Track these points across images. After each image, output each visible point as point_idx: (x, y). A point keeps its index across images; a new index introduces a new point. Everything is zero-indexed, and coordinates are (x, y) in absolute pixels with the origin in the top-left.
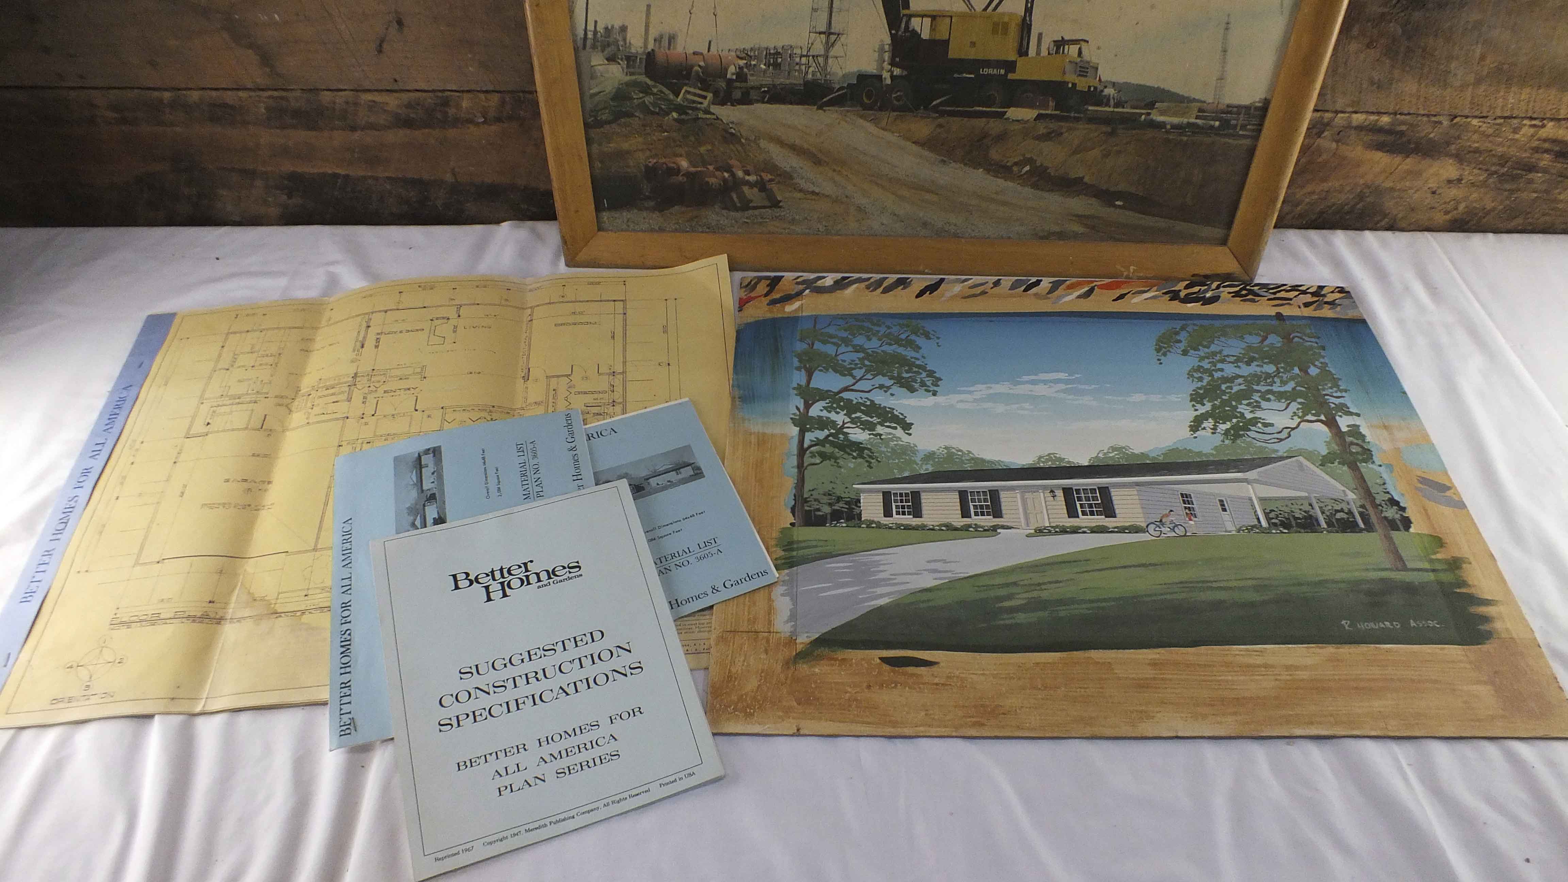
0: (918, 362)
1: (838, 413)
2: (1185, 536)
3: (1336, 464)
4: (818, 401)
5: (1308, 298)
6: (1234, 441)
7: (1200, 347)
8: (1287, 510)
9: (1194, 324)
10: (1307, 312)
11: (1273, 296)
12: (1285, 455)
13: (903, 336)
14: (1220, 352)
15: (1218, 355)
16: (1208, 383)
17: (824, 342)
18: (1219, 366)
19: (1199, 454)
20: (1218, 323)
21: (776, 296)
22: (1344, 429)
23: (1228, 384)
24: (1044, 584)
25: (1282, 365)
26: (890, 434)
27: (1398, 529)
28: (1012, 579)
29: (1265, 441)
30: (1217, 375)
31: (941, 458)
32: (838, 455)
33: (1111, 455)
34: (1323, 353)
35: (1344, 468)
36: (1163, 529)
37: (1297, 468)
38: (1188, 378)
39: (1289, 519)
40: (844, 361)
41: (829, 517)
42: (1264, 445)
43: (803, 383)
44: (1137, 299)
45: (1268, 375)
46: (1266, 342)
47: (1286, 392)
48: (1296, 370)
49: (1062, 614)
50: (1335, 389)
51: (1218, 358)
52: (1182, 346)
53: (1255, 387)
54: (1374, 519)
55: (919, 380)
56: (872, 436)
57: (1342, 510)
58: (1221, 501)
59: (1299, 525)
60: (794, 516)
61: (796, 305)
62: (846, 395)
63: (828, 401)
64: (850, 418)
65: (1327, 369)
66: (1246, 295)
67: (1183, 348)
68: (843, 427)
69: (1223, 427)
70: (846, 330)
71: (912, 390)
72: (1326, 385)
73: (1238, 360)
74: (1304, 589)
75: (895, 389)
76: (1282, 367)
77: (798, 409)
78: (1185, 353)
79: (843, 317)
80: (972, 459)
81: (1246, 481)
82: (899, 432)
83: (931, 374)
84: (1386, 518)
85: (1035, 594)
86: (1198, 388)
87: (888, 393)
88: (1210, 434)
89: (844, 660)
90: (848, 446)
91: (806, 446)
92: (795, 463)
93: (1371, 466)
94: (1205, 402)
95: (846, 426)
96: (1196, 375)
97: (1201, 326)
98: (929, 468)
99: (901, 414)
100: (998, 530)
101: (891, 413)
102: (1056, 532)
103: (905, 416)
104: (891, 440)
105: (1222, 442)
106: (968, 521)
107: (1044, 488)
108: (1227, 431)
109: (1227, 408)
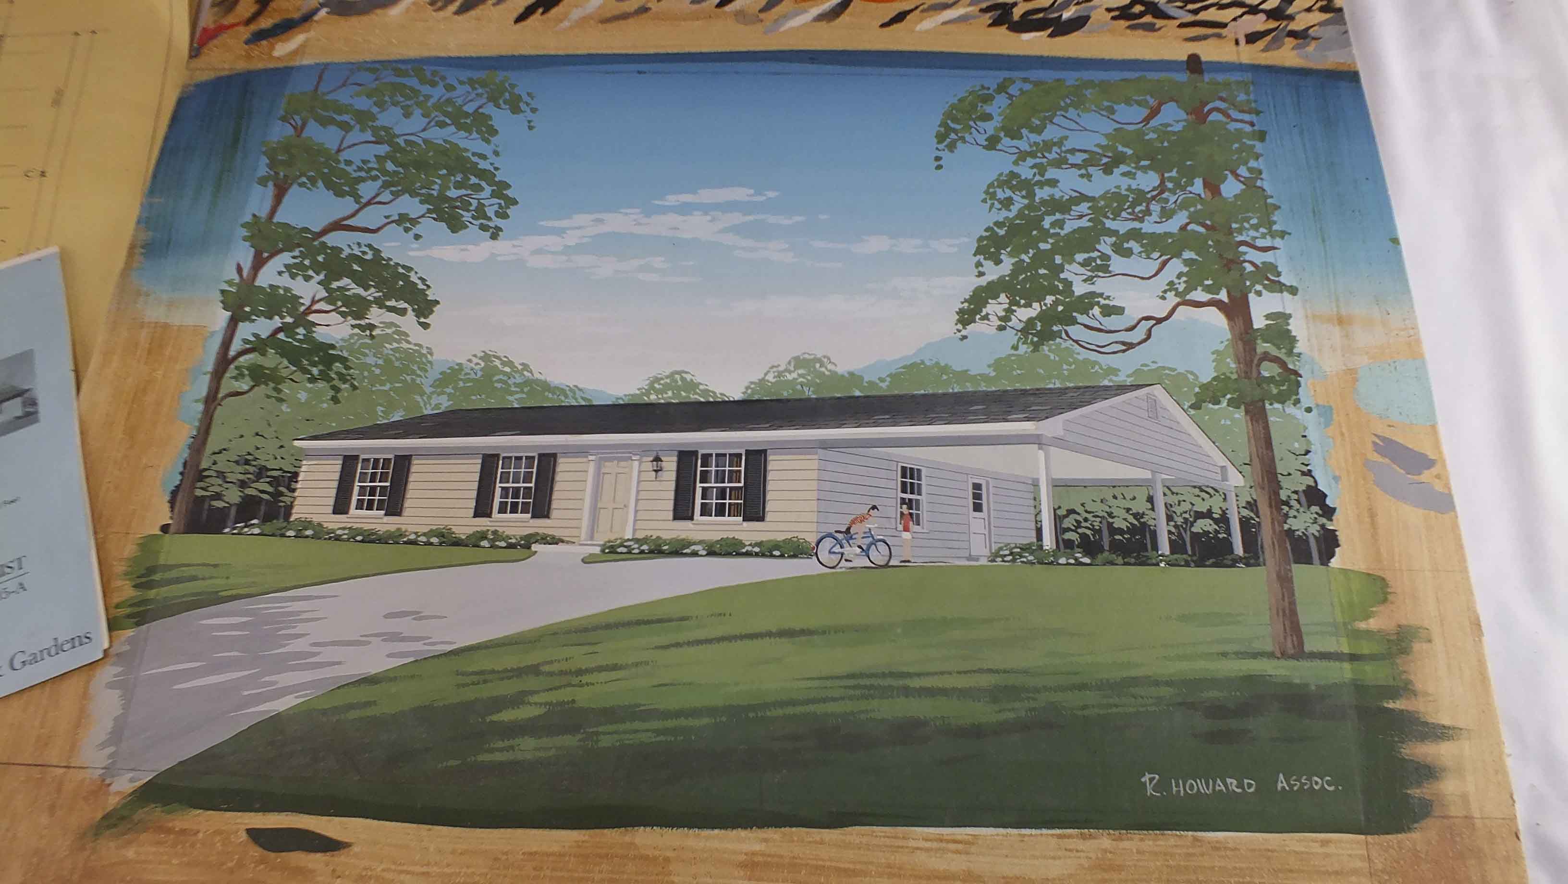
0: (483, 165)
1: (307, 278)
2: (887, 565)
3: (1224, 404)
4: (281, 251)
6: (1036, 347)
7: (1024, 131)
8: (1100, 509)
9: (1025, 80)
10: (1249, 54)
11: (1190, 18)
12: (1129, 381)
13: (470, 108)
14: (1060, 144)
15: (1055, 149)
16: (1020, 215)
17: (325, 122)
18: (1052, 173)
19: (964, 375)
20: (1072, 78)
21: (265, 23)
22: (1259, 322)
23: (1058, 216)
26: (390, 325)
27: (1308, 561)
29: (1099, 350)
30: (1042, 194)
31: (470, 380)
32: (284, 373)
33: (790, 377)
34: (1259, 147)
35: (1237, 416)
36: (847, 550)
37: (1145, 415)
38: (984, 201)
39: (1100, 531)
40: (351, 164)
42: (1093, 356)
43: (264, 212)
44: (929, 23)
45: (1140, 196)
46: (1153, 123)
47: (1167, 234)
48: (1198, 186)
50: (1262, 230)
51: (1053, 156)
52: (990, 127)
53: (1109, 224)
54: (1266, 535)
55: (474, 203)
57: (1208, 514)
58: (977, 486)
59: (1116, 547)
60: (172, 509)
61: (297, 40)
62: (333, 239)
63: (296, 253)
64: (328, 290)
65: (1259, 183)
66: (1141, 15)
67: (990, 132)
68: (309, 311)
69: (1024, 314)
70: (369, 96)
71: (456, 225)
72: (1247, 220)
73: (1092, 160)
74: (1090, 697)
75: (430, 227)
76: (1170, 179)
77: (239, 269)
78: (992, 143)
79: (375, 67)
80: (527, 382)
81: (1037, 440)
82: (409, 322)
83: (500, 189)
84: (1290, 532)
85: (564, 695)
86: (997, 224)
88: (994, 331)
90: (309, 353)
91: (232, 353)
92: (204, 392)
93: (1290, 409)
94: (1002, 257)
95: (318, 307)
96: (999, 192)
97: (1037, 84)
98: (443, 403)
99: (423, 280)
100: (534, 547)
101: (406, 278)
102: (641, 551)
103: (429, 287)
104: (388, 338)
105: (1015, 348)
106: (483, 523)
107: (644, 449)
108: (1030, 322)
109: (1042, 271)
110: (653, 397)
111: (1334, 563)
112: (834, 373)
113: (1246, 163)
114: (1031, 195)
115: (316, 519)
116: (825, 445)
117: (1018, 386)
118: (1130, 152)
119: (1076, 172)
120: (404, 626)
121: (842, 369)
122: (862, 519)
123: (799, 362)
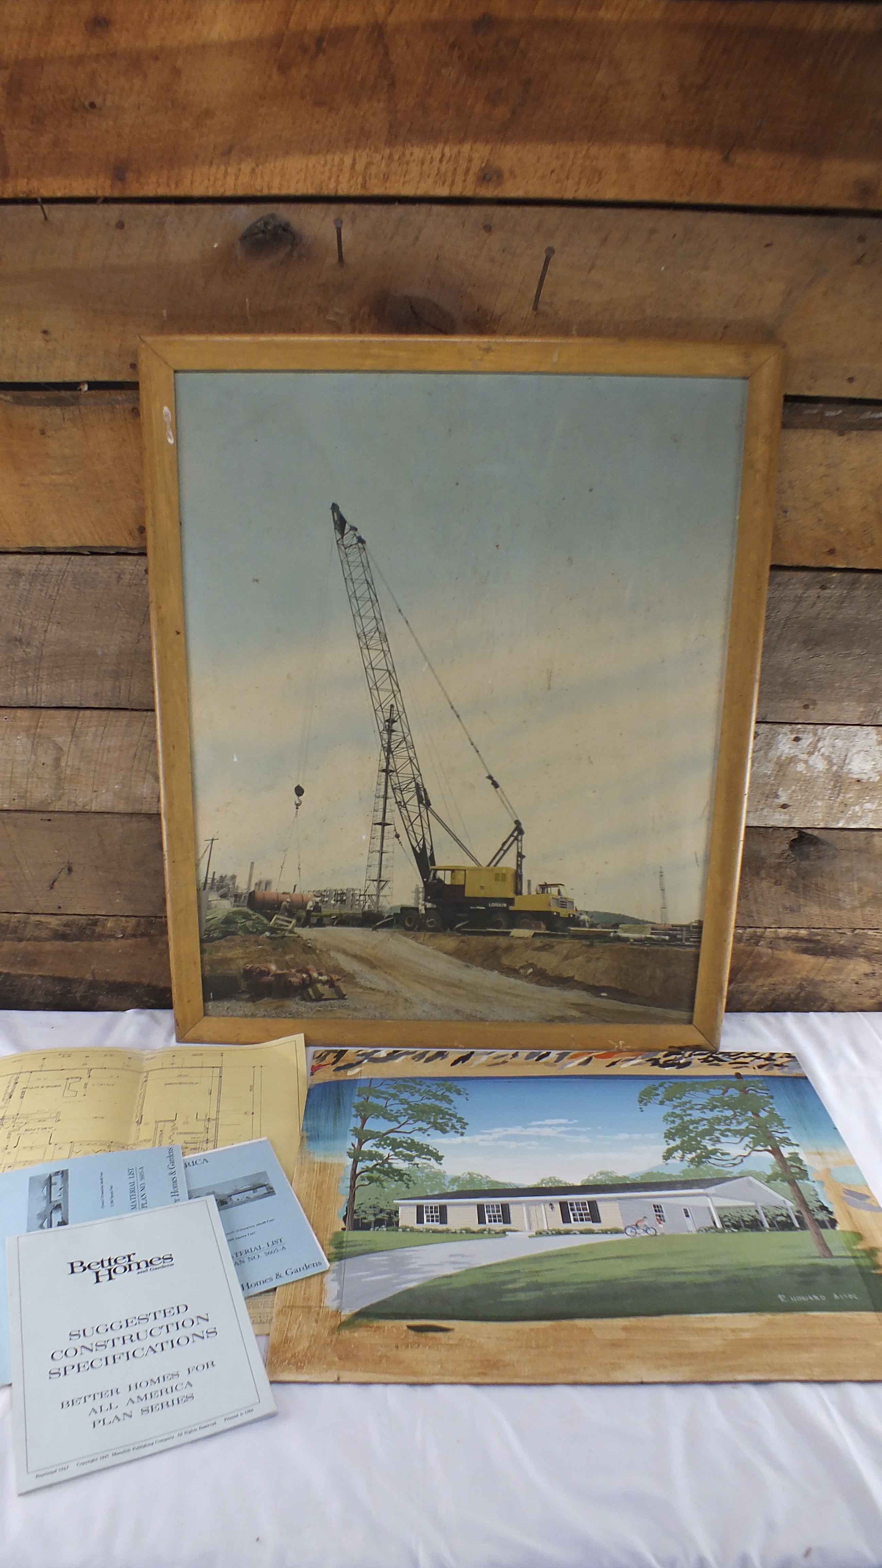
0: (450, 1112)
1: (384, 1148)
2: (655, 1235)
3: (779, 1181)
4: (370, 1139)
5: (762, 1062)
6: (697, 1166)
7: (674, 1099)
8: (738, 1215)
9: (670, 1082)
10: (760, 1072)
11: (733, 1061)
12: (738, 1175)
13: (439, 1093)
14: (690, 1102)
15: (688, 1104)
16: (679, 1125)
17: (378, 1097)
18: (688, 1112)
19: (670, 1176)
20: (688, 1081)
21: (340, 1064)
22: (786, 1156)
23: (695, 1125)
24: (540, 1271)
25: (739, 1110)
26: (425, 1163)
27: (826, 1228)
28: (515, 1268)
29: (723, 1166)
30: (686, 1118)
31: (464, 1181)
32: (383, 1179)
33: (600, 1177)
34: (771, 1101)
35: (785, 1184)
36: (637, 1231)
37: (747, 1185)
38: (664, 1121)
39: (739, 1222)
40: (392, 1111)
41: (373, 1224)
42: (721, 1168)
43: (359, 1126)
44: (624, 1066)
45: (727, 1118)
46: (726, 1095)
47: (741, 1130)
48: (750, 1114)
49: (554, 1293)
50: (780, 1127)
51: (688, 1106)
52: (660, 1098)
53: (716, 1127)
54: (807, 1221)
55: (450, 1125)
56: (410, 1165)
57: (782, 1215)
58: (685, 1210)
59: (747, 1226)
60: (345, 1222)
61: (357, 1070)
62: (391, 1135)
63: (377, 1140)
64: (394, 1152)
65: (775, 1112)
66: (712, 1061)
67: (660, 1099)
68: (388, 1158)
69: (689, 1156)
70: (394, 1089)
71: (444, 1131)
72: (773, 1124)
73: (704, 1107)
74: (749, 1272)
75: (432, 1131)
76: (738, 1112)
77: (353, 1145)
78: (662, 1103)
79: (393, 1079)
80: (490, 1181)
81: (707, 1195)
82: (433, 1162)
83: (460, 1120)
84: (817, 1220)
85: (534, 1279)
86: (671, 1128)
87: (426, 1134)
88: (679, 1162)
89: (378, 1327)
90: (392, 1172)
91: (357, 1172)
92: (348, 1185)
93: (806, 1182)
94: (676, 1139)
95: (390, 1157)
96: (669, 1118)
97: (675, 1083)
98: (456, 1188)
99: (435, 1149)
100: (507, 1233)
101: (427, 1148)
102: (552, 1234)
103: (438, 1151)
104: (425, 1168)
105: (689, 1166)
106: (483, 1226)
107: (545, 1202)
108: (693, 1159)
109: (693, 1143)
110: (544, 1185)
111: (838, 1228)
112: (617, 1177)
113: (767, 1106)
114: (682, 1119)
115: (412, 1226)
116: (619, 1198)
117: (692, 1178)
118: (719, 1104)
119: (698, 1111)
120: (459, 1259)
121: (620, 1175)
122: (641, 1221)
123: (601, 1173)
